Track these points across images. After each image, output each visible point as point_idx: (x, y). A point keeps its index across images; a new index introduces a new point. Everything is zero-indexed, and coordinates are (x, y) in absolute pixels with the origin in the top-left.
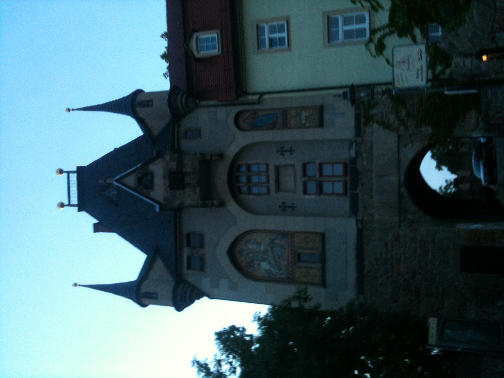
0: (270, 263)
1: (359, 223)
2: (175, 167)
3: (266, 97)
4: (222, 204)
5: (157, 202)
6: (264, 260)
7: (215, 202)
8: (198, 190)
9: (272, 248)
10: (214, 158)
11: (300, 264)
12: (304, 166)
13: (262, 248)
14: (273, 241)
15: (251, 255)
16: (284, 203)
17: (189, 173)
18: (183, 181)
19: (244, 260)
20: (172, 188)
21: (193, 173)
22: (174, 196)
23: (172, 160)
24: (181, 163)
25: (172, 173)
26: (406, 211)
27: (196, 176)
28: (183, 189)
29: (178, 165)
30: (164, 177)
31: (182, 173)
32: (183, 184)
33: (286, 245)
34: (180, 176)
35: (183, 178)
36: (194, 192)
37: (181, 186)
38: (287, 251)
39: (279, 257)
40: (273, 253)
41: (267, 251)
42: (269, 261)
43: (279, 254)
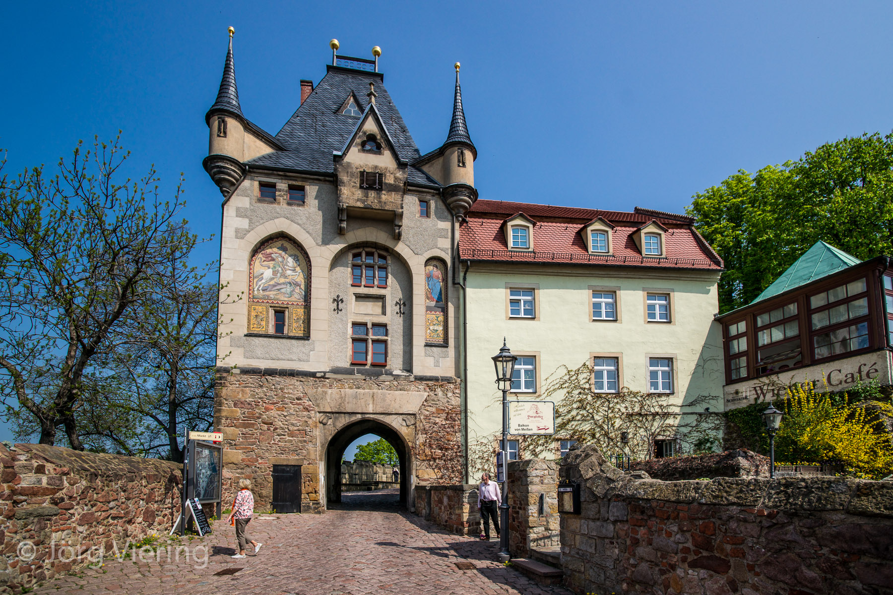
4: (341, 232)
5: (345, 154)
6: (275, 273)
7: (344, 224)
8: (359, 204)
10: (396, 229)
11: (272, 313)
12: (384, 326)
13: (289, 272)
16: (342, 301)
17: (380, 198)
18: (371, 187)
19: (273, 251)
20: (362, 173)
21: (380, 202)
22: (352, 175)
23: (396, 178)
24: (393, 188)
25: (381, 175)
26: (336, 418)
27: (376, 205)
28: (361, 187)
29: (390, 185)
30: (376, 167)
31: (381, 189)
32: (367, 189)
33: (293, 299)
34: (377, 186)
35: (375, 189)
36: (358, 200)
37: (365, 185)
38: (286, 299)
39: (279, 290)
40: (284, 284)
41: (286, 277)
42: (273, 278)
43: (282, 290)
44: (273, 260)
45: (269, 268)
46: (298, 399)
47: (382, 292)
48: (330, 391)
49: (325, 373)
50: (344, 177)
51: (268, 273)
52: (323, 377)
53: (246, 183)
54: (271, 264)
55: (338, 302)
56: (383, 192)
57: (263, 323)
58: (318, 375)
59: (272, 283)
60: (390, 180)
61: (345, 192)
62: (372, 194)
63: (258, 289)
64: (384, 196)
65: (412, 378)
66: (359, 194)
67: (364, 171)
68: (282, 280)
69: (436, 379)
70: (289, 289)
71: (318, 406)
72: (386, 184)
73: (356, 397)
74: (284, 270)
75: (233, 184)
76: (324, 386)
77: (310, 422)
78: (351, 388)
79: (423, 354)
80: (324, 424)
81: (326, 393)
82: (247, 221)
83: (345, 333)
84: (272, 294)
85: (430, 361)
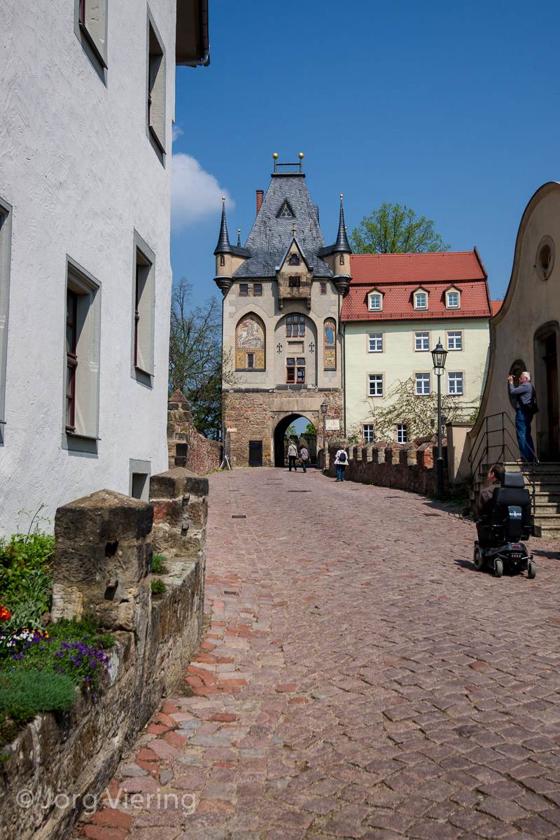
0: (247, 337)
2: (302, 280)
3: (343, 339)
4: (280, 310)
5: (281, 268)
6: (248, 334)
7: (282, 306)
8: (289, 296)
9: (255, 339)
10: (308, 305)
11: (247, 356)
12: (303, 359)
13: (255, 333)
15: (250, 326)
16: (282, 346)
17: (299, 290)
18: (294, 285)
19: (248, 321)
20: (290, 278)
21: (299, 293)
22: (285, 279)
23: (307, 278)
24: (305, 284)
25: (299, 277)
26: (279, 415)
27: (297, 295)
28: (290, 286)
29: (304, 282)
30: (297, 273)
31: (299, 286)
32: (292, 286)
33: (257, 347)
34: (297, 284)
35: (296, 286)
36: (288, 293)
37: (292, 284)
38: (254, 348)
39: (250, 343)
41: (253, 336)
43: (252, 343)
44: (247, 326)
45: (246, 331)
46: (261, 405)
47: (302, 339)
48: (276, 400)
49: (273, 389)
50: (281, 281)
51: (245, 334)
52: (272, 392)
53: (234, 286)
54: (246, 329)
55: (279, 347)
56: (301, 287)
57: (243, 363)
58: (270, 391)
59: (247, 339)
60: (304, 280)
61: (282, 289)
62: (295, 289)
63: (240, 344)
64: (301, 290)
65: (317, 390)
66: (288, 290)
67: (291, 276)
68: (252, 338)
69: (329, 390)
70: (255, 342)
71: (270, 408)
72: (302, 282)
73: (288, 402)
74: (252, 331)
76: (273, 397)
77: (266, 417)
78: (286, 397)
79: (323, 375)
80: (273, 418)
81: (274, 401)
82: (234, 307)
83: (284, 365)
84: (247, 346)
85: (327, 379)
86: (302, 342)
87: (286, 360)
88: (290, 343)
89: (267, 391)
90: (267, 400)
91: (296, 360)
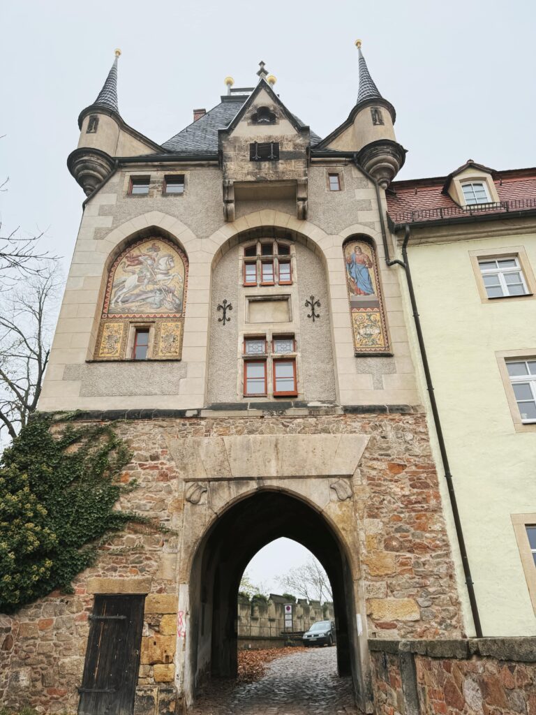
0: (136, 287)
1: (195, 412)
2: (284, 150)
3: (402, 272)
4: (228, 218)
5: (232, 127)
7: (232, 206)
8: (250, 178)
9: (160, 290)
10: (300, 204)
11: (132, 330)
12: (290, 337)
13: (160, 277)
14: (169, 291)
15: (149, 262)
16: (230, 307)
17: (276, 168)
18: (265, 158)
20: (253, 146)
21: (277, 172)
22: (241, 149)
23: (295, 146)
24: (291, 156)
25: (276, 145)
26: (214, 491)
27: (271, 176)
28: (252, 160)
29: (289, 153)
30: (270, 137)
31: (277, 159)
32: (259, 160)
33: (162, 310)
34: (272, 156)
35: (269, 160)
36: (248, 174)
37: (257, 157)
38: (153, 311)
39: (143, 300)
40: (151, 291)
41: (155, 283)
42: (139, 286)
43: (149, 300)
44: (140, 263)
45: (134, 273)
46: (155, 458)
47: (286, 290)
48: (206, 440)
49: (199, 411)
50: (231, 152)
52: (197, 417)
53: (116, 179)
55: (225, 309)
56: (280, 161)
57: (118, 346)
58: (189, 414)
60: (288, 147)
61: (232, 167)
62: (266, 165)
63: (116, 301)
64: (281, 166)
65: (339, 410)
66: (250, 166)
67: (256, 143)
68: (151, 287)
69: (381, 410)
70: (158, 297)
71: (184, 468)
72: (283, 152)
73: (247, 447)
74: (153, 274)
75: (98, 181)
76: (196, 432)
77: (169, 500)
78: (239, 432)
79: (353, 370)
80: (195, 503)
81: (199, 444)
82: (110, 219)
83: (235, 352)
84: (133, 306)
85: (367, 381)
86: (284, 298)
87: (241, 339)
88: (253, 300)
89: (180, 414)
90: (174, 443)
91: (269, 338)
